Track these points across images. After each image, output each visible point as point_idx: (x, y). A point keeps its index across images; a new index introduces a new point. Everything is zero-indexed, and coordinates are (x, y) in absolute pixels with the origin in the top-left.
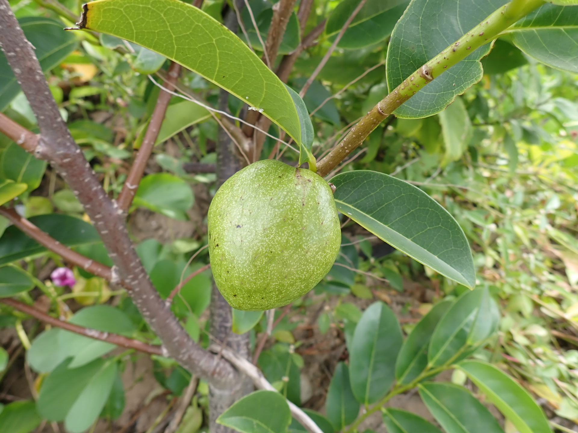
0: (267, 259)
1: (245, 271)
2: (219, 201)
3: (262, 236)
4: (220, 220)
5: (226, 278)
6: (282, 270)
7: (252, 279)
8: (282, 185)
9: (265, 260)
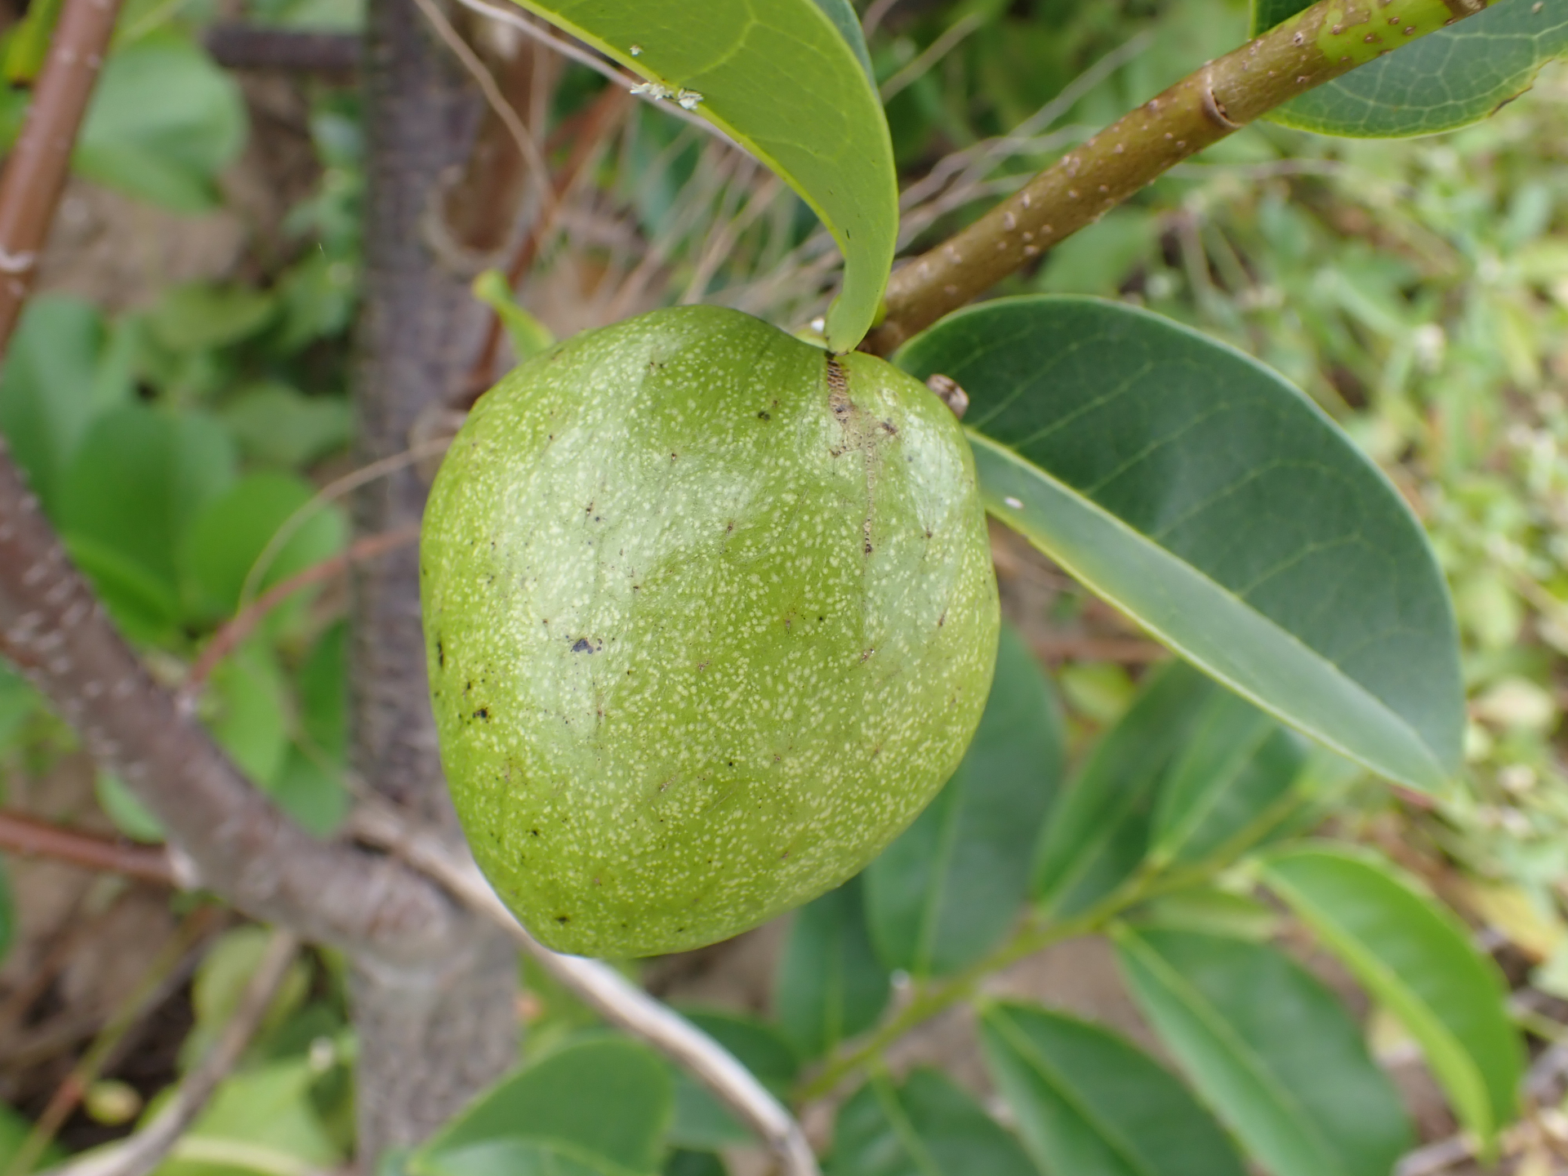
0: (710, 791)
1: (615, 838)
2: (480, 505)
3: (691, 695)
4: (494, 603)
5: (527, 855)
6: (774, 830)
7: (645, 868)
8: (777, 458)
9: (704, 795)
